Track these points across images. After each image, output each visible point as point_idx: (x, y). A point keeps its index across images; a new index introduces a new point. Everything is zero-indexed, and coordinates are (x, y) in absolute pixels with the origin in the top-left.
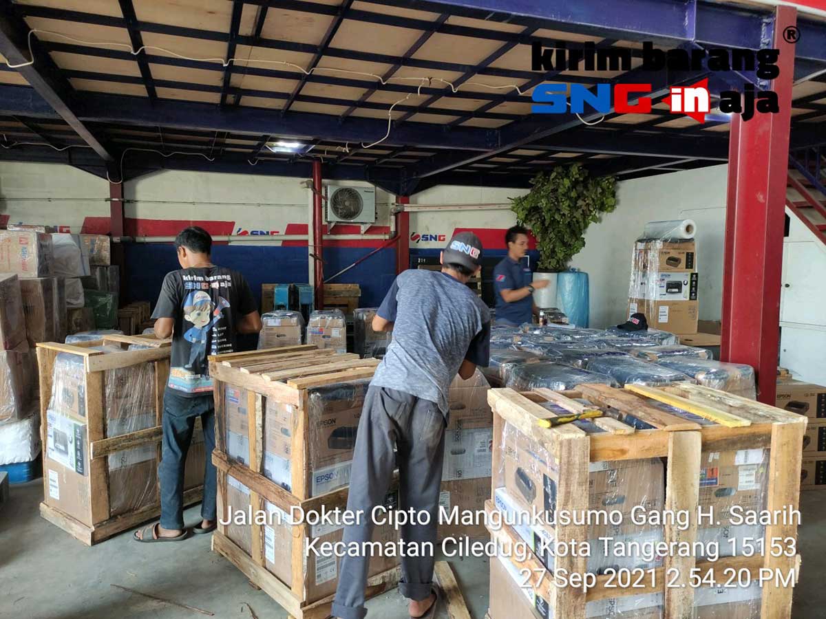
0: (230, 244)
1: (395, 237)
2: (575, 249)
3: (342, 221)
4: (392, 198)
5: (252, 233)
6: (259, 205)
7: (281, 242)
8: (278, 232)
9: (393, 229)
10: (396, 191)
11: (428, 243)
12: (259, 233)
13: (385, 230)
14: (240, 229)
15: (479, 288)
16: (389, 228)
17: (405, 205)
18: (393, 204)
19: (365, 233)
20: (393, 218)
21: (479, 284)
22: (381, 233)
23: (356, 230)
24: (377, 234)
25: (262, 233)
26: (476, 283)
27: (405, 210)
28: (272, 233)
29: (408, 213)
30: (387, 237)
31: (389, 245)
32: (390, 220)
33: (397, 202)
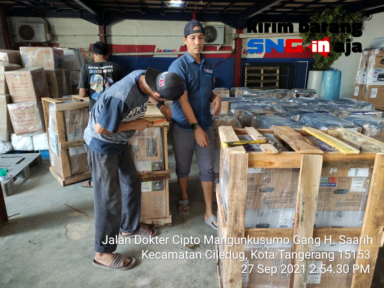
0: (154, 56)
1: (235, 52)
2: (336, 57)
3: (207, 43)
4: (234, 31)
5: (164, 51)
6: (167, 36)
7: (178, 55)
8: (176, 50)
9: (233, 48)
10: (236, 27)
11: (252, 55)
12: (167, 51)
13: (229, 48)
14: (158, 49)
15: (278, 79)
16: (232, 47)
17: (240, 34)
18: (234, 34)
19: (219, 50)
20: (234, 41)
21: (278, 77)
22: (227, 50)
23: (214, 49)
24: (225, 50)
25: (168, 51)
26: (276, 77)
27: (240, 37)
28: (173, 51)
29: (241, 39)
30: (230, 52)
31: (231, 56)
32: (233, 43)
33: (236, 33)
